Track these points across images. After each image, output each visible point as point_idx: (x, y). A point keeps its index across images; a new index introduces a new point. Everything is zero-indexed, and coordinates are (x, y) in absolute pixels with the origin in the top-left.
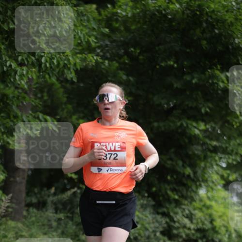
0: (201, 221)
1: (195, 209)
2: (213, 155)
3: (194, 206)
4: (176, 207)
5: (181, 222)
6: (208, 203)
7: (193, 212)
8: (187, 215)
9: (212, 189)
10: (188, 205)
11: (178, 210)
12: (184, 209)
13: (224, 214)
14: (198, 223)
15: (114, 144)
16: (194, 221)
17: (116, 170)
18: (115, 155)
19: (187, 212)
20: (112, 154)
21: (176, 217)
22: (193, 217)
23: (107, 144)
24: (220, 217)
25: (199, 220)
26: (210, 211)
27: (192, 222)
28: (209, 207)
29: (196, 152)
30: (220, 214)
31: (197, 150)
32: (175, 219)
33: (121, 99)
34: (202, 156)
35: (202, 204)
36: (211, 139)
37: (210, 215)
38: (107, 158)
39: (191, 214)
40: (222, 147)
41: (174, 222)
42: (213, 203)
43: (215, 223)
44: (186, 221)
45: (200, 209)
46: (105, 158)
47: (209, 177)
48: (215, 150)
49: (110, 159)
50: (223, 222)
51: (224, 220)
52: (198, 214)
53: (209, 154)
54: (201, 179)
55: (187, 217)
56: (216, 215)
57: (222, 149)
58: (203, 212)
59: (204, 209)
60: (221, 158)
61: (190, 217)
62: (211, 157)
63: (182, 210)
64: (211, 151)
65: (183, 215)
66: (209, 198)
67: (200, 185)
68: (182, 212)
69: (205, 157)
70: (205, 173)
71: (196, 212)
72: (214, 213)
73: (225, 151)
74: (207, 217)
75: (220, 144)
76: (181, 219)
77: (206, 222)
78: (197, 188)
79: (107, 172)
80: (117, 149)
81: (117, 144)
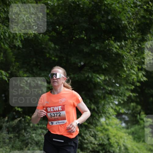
0: (102, 139)
1: (98, 131)
2: (110, 96)
3: (97, 129)
4: (85, 130)
5: (88, 140)
6: (106, 127)
7: (97, 133)
8: (93, 135)
9: (109, 118)
10: (93, 128)
11: (87, 132)
12: (91, 131)
13: (116, 134)
14: (99, 140)
15: (58, 107)
16: (97, 139)
17: (61, 123)
18: (59, 114)
19: (93, 133)
20: (57, 113)
21: (86, 136)
22: (97, 136)
23: (54, 107)
24: (114, 136)
25: (101, 138)
26: (107, 133)
27: (96, 139)
28: (106, 130)
29: (99, 94)
30: (114, 134)
31: (99, 93)
32: (85, 138)
33: (64, 77)
34: (102, 97)
35: (103, 128)
36: (108, 86)
37: (108, 135)
38: (55, 116)
39: (95, 134)
40: (115, 91)
41: (85, 139)
42: (109, 127)
43: (110, 141)
44: (92, 139)
45: (101, 131)
46: (54, 116)
47: (107, 110)
48: (111, 93)
49: (57, 116)
50: (116, 140)
51: (116, 138)
52: (100, 135)
53: (107, 95)
54: (101, 112)
55: (92, 136)
56: (111, 135)
57: (115, 92)
58: (103, 133)
59: (104, 131)
60: (114, 98)
61: (95, 136)
62: (108, 97)
63: (89, 132)
64: (108, 94)
65: (90, 135)
66: (107, 124)
67: (101, 116)
68: (90, 133)
69: (104, 98)
70: (104, 108)
71: (99, 133)
72: (110, 134)
73: (117, 94)
74: (106, 136)
75: (114, 89)
76: (89, 138)
77: (105, 140)
78: (99, 118)
79: (56, 124)
80: (60, 110)
81: (60, 107)
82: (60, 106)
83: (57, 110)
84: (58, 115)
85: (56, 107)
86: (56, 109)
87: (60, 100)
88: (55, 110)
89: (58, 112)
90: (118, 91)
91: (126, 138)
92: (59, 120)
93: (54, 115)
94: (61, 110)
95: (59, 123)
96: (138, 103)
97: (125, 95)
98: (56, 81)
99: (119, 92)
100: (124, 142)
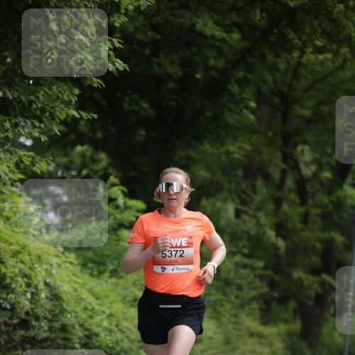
15: (180, 240)
17: (182, 269)
18: (182, 252)
20: (177, 251)
33: (187, 188)
46: (170, 256)
79: (171, 272)
80: (183, 245)
81: (183, 239)
82: (184, 237)
83: (179, 245)
84: (179, 254)
85: (176, 239)
86: (176, 242)
87: (183, 227)
88: (174, 245)
89: (179, 249)
90: (31, 102)
91: (55, 261)
92: (179, 264)
93: (171, 254)
94: (186, 245)
95: (178, 269)
96: (97, 145)
97: (52, 117)
98: (174, 197)
99: (34, 106)
100: (49, 273)
